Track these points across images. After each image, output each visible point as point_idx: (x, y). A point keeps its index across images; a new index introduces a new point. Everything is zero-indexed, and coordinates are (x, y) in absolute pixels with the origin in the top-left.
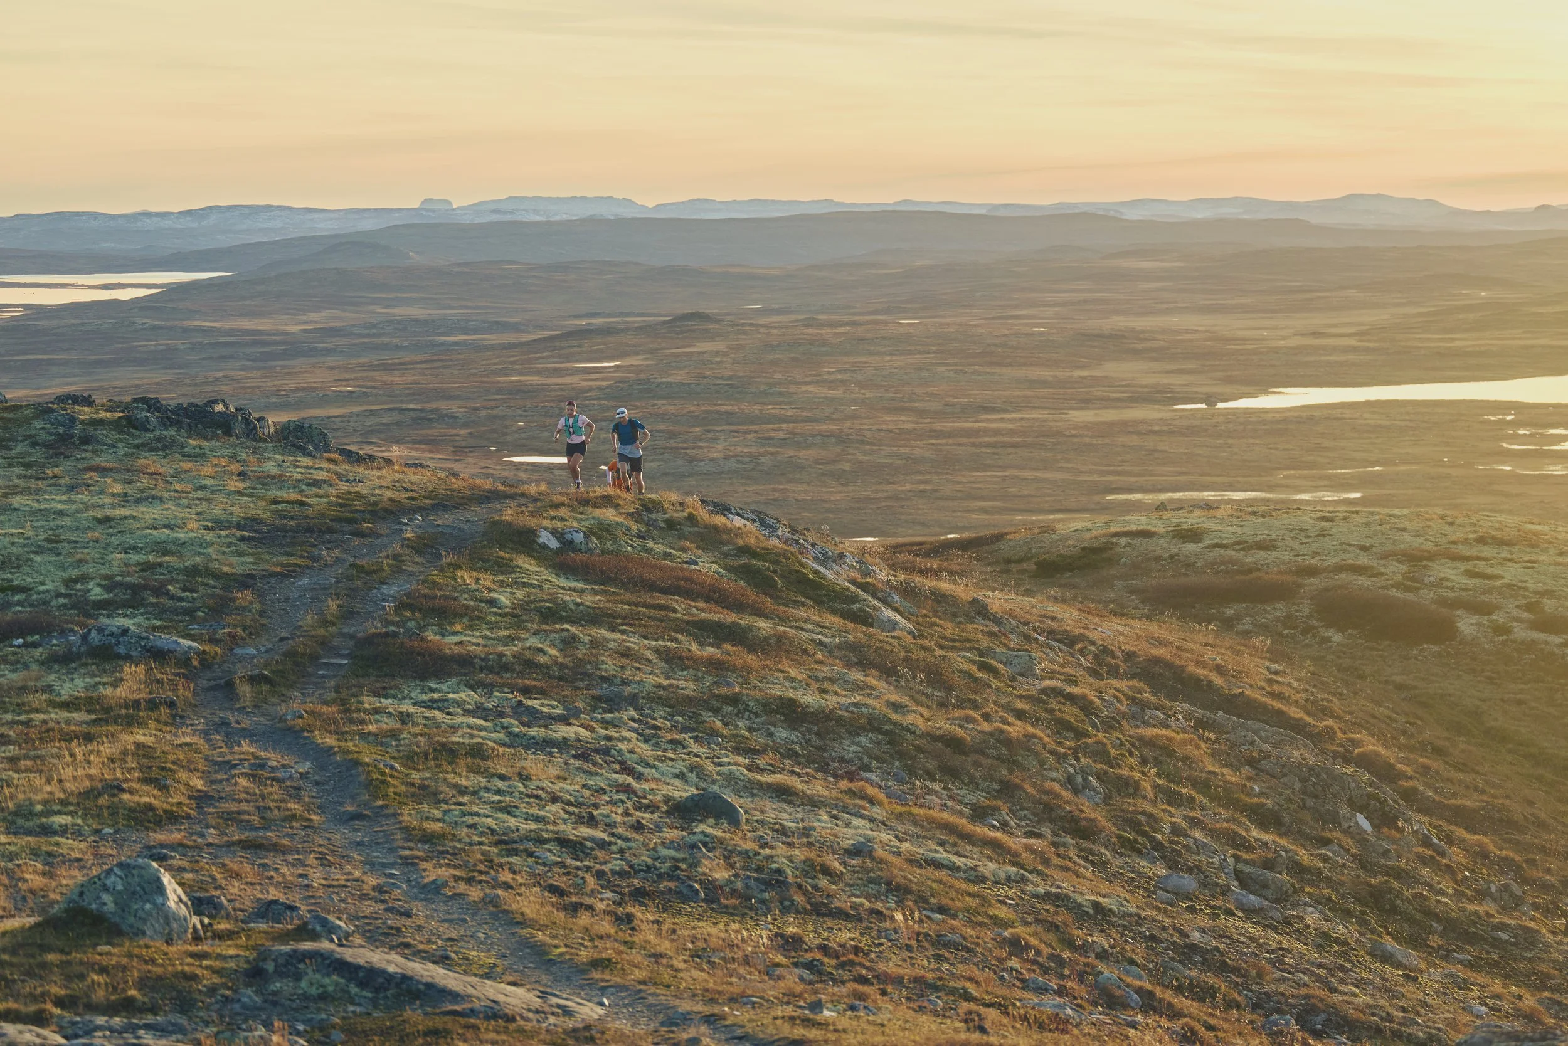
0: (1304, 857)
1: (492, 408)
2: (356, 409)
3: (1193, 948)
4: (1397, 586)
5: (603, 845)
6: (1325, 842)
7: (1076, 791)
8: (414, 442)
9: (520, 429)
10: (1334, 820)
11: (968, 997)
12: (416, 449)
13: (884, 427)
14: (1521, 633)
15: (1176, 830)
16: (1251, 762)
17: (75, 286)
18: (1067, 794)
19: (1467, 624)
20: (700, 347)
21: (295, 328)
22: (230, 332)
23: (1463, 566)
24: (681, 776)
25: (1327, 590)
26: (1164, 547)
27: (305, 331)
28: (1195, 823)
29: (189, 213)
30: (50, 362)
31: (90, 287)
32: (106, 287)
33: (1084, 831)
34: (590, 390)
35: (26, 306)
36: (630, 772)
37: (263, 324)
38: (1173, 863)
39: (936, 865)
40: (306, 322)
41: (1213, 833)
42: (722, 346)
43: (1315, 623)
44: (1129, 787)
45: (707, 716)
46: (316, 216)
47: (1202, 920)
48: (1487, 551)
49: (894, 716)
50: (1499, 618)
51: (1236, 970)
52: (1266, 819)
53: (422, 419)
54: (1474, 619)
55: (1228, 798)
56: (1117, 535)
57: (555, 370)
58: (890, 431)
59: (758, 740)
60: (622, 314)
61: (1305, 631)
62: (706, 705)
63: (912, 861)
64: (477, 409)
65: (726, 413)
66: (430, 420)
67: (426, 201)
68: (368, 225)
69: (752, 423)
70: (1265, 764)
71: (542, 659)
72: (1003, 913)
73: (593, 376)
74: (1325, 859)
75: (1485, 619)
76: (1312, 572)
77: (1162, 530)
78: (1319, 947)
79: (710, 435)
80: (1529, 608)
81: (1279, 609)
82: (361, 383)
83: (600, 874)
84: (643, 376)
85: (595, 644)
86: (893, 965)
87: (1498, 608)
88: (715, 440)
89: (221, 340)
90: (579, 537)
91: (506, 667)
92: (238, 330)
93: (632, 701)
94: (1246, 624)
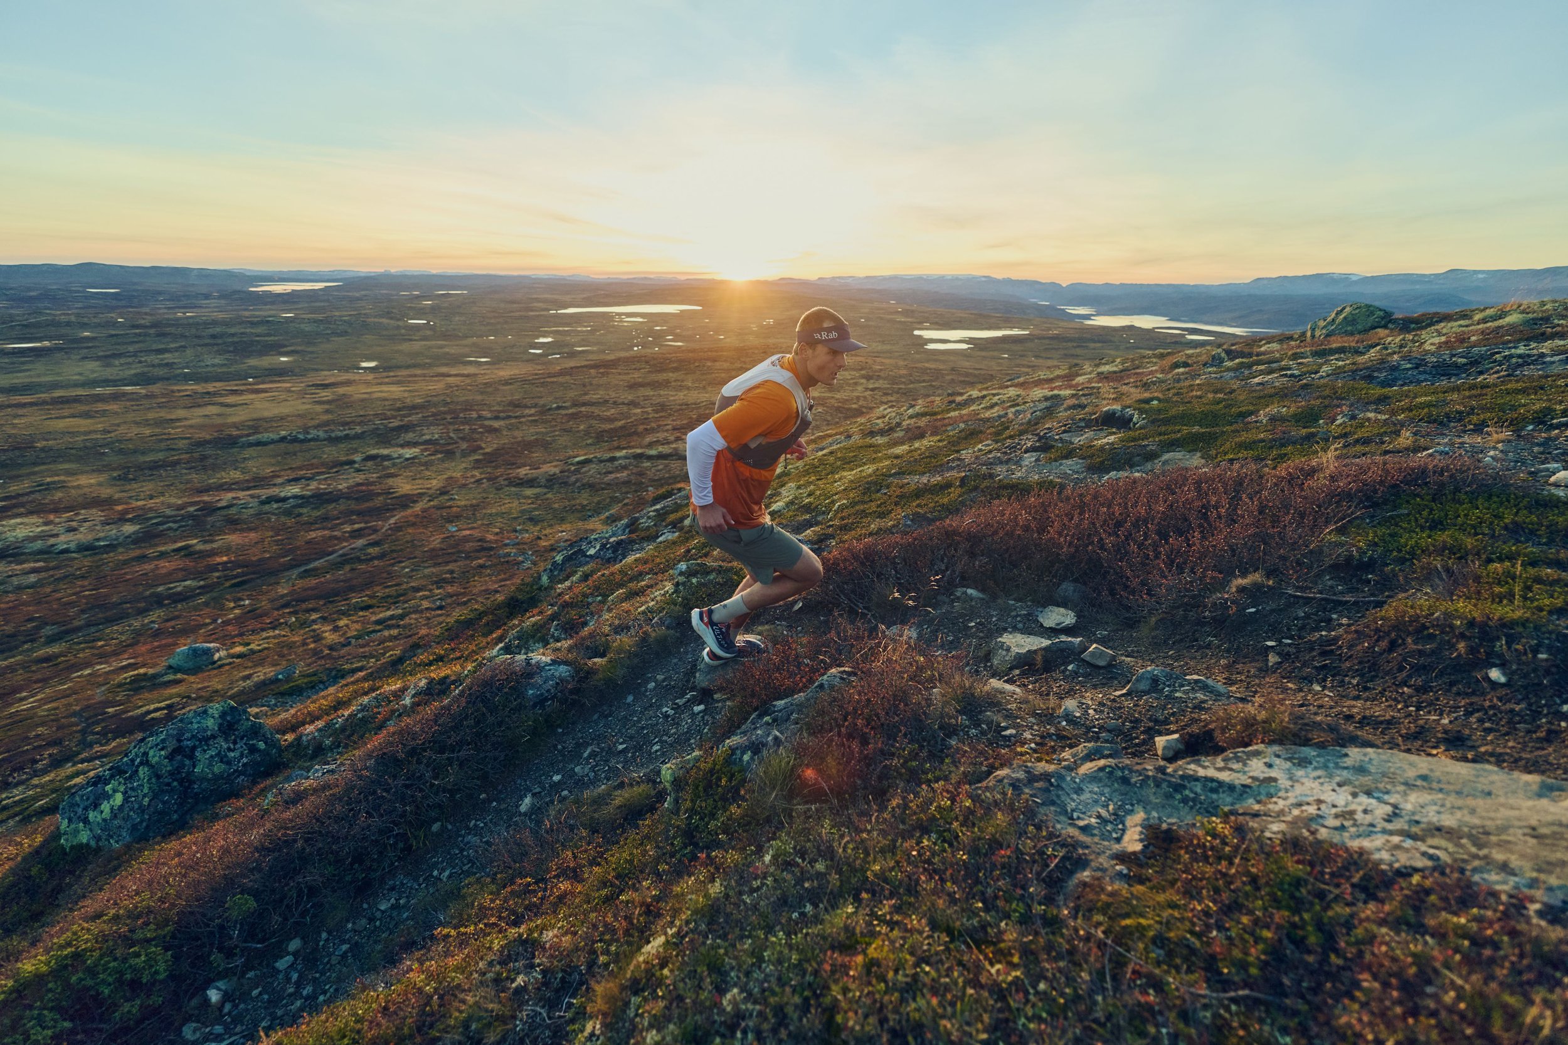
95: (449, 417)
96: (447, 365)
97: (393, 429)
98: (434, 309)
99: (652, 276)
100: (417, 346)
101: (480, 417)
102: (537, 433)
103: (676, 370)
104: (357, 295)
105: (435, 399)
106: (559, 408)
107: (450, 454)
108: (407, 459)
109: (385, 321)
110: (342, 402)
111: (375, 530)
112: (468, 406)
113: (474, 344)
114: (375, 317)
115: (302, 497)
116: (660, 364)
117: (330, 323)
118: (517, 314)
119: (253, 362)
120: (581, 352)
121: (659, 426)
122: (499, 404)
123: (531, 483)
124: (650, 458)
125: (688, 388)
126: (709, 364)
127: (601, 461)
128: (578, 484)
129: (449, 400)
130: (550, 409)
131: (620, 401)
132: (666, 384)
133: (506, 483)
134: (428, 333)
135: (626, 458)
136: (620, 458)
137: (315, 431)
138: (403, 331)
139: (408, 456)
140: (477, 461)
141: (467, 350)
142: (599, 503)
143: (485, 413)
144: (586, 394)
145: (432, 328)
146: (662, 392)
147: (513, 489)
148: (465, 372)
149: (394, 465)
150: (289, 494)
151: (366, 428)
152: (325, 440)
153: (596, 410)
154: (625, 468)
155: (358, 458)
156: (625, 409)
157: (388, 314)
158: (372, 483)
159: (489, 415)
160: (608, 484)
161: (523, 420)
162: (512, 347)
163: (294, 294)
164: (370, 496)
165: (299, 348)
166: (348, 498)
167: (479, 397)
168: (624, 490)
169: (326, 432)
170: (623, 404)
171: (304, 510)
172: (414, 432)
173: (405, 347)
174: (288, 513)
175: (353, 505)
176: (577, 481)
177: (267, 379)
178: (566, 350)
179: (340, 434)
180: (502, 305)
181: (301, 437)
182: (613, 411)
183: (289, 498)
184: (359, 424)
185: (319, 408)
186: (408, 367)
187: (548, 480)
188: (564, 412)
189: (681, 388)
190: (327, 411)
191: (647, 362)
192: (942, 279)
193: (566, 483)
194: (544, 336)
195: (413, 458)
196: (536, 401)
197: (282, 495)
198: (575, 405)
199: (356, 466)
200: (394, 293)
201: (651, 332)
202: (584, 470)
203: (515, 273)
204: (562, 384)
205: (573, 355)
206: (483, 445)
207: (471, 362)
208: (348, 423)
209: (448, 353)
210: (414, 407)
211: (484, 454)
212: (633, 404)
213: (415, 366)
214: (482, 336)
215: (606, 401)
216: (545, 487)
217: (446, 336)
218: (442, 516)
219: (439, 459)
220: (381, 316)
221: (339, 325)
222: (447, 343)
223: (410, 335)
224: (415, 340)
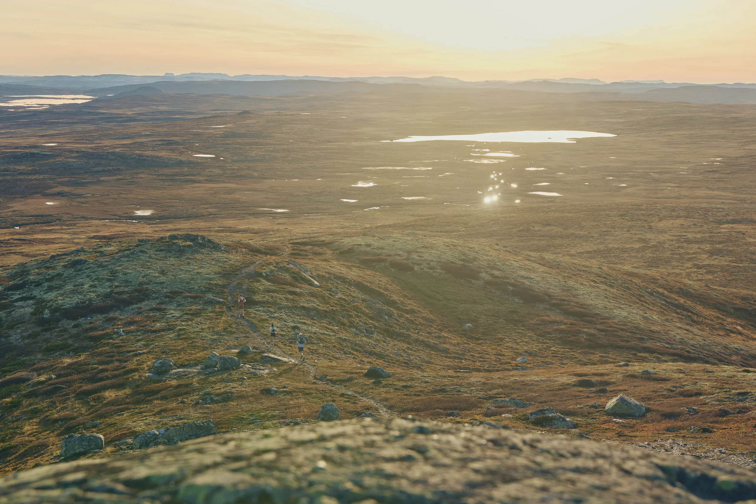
0: (376, 324)
1: (189, 140)
2: (150, 139)
3: (357, 344)
4: (405, 259)
5: (285, 335)
6: (380, 321)
7: (343, 318)
8: (167, 150)
9: (197, 146)
10: (382, 317)
11: (329, 355)
12: (168, 152)
13: (300, 147)
14: (425, 270)
15: (357, 323)
16: (371, 308)
17: (63, 99)
18: (342, 318)
19: (416, 268)
20: (248, 121)
21: (130, 113)
22: (111, 114)
23: (418, 254)
24: (292, 322)
25: (392, 260)
26: (363, 249)
27: (133, 114)
28: (360, 321)
29: (96, 76)
30: (58, 123)
31: (68, 99)
32: (73, 99)
33: (344, 325)
34: (217, 134)
35: (50, 105)
36: (285, 321)
37: (120, 112)
38: (356, 328)
39: (324, 334)
40: (133, 111)
41: (363, 322)
42: (254, 121)
43: (389, 267)
44: (351, 316)
45: (293, 309)
46: (134, 78)
47: (359, 339)
48: (423, 250)
49: (318, 307)
50: (422, 266)
51: (362, 347)
52: (372, 318)
53: (169, 143)
54: (417, 267)
55: (366, 315)
56: (355, 245)
57: (207, 128)
58: (301, 148)
59: (300, 313)
60: (225, 110)
61: (387, 269)
62: (292, 307)
63: (321, 334)
64: (185, 140)
65: (256, 142)
66: (172, 143)
67: (167, 74)
68: (150, 81)
69: (263, 145)
70: (373, 308)
71: (270, 301)
72: (333, 341)
73: (217, 130)
74: (379, 324)
75: (419, 267)
76: (390, 255)
77: (363, 244)
78: (375, 341)
79: (251, 149)
80: (428, 264)
81: (383, 264)
82: (150, 131)
83: (286, 340)
84: (232, 130)
85: (276, 297)
86: (320, 351)
87: (422, 264)
88: (253, 151)
89: (108, 116)
90: (269, 273)
91: (265, 303)
92: (113, 113)
93: (283, 308)
94: (377, 267)
96: (235, 217)
100: (201, 189)
113: (272, 189)
119: (18, 206)
120: (413, 202)
134: (216, 171)
138: (187, 168)
141: (261, 197)
145: (221, 166)
148: (256, 227)
162: (321, 193)
163: (52, 110)
165: (66, 189)
173: (187, 190)
177: (38, 227)
186: (189, 217)
194: (365, 180)
207: (264, 214)
209: (237, 201)
214: (283, 178)
221: (111, 160)
222: (238, 186)
223: (193, 175)
224: (199, 182)
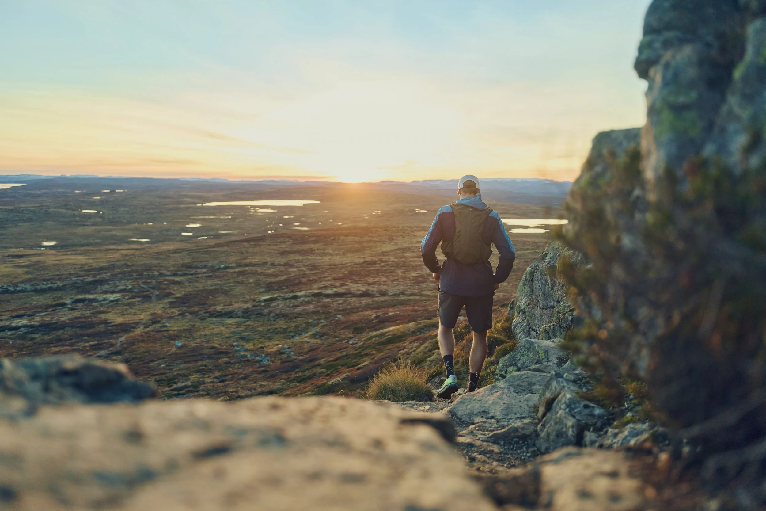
1: (79, 204)
2: (53, 204)
57: (90, 198)
64: (76, 204)
73: (96, 200)
95: (135, 275)
97: (89, 283)
98: (102, 203)
99: (277, 180)
100: (89, 230)
101: (161, 275)
102: (215, 285)
103: (315, 242)
104: (39, 192)
105: (118, 263)
106: (226, 268)
107: (147, 298)
108: (112, 301)
109: (63, 211)
110: (37, 266)
111: (112, 345)
112: (149, 268)
113: (136, 229)
114: (55, 208)
115: (32, 326)
116: (302, 238)
117: (18, 212)
118: (171, 206)
121: (320, 278)
122: (173, 266)
123: (230, 315)
124: (328, 296)
125: (331, 255)
126: (342, 238)
127: (286, 299)
128: (272, 315)
129: (129, 264)
130: (219, 269)
131: (276, 263)
132: (311, 251)
133: (207, 315)
134: (98, 220)
135: (306, 296)
136: (301, 296)
137: (23, 285)
138: (78, 219)
139: (112, 299)
140: (171, 303)
141: (130, 233)
142: (297, 327)
143: (165, 272)
144: (245, 259)
145: (102, 217)
146: (309, 257)
147: (214, 319)
148: (133, 247)
149: (102, 305)
150: (20, 324)
151: (65, 283)
152: (32, 291)
153: (259, 270)
154: (308, 303)
155: (68, 301)
156: (283, 268)
157: (66, 206)
158: (88, 317)
159: (169, 273)
160: (300, 314)
161: (200, 276)
162: (168, 230)
164: (92, 325)
166: (72, 327)
167: (155, 262)
168: (315, 318)
169: (32, 285)
170: (280, 265)
171: (36, 336)
172: (109, 284)
173: (79, 230)
174: (23, 337)
175: (79, 331)
176: (270, 312)
178: (212, 233)
179: (44, 287)
180: (158, 200)
181: (11, 289)
182: (273, 270)
183: (20, 327)
184: (59, 280)
185: (19, 271)
186: (83, 245)
187: (243, 312)
188: (232, 271)
189: (325, 254)
190: (27, 273)
191: (290, 237)
192: (513, 182)
193: (261, 314)
194: (193, 223)
195: (117, 300)
196: (204, 263)
197: (14, 325)
198: (239, 265)
199: (69, 306)
200: (69, 191)
201: (282, 220)
202: (273, 305)
203: (167, 177)
204: (223, 253)
205: (218, 236)
206: (173, 292)
207: (134, 242)
208: (48, 280)
209: (115, 235)
210: (101, 269)
211: (176, 298)
212: (288, 265)
213: (87, 245)
214: (142, 223)
215: (265, 263)
216: (243, 317)
217: (112, 222)
218: (164, 336)
219: (138, 301)
220: (60, 207)
221: (26, 214)
222: (114, 227)
223: (83, 222)
224: (87, 225)
